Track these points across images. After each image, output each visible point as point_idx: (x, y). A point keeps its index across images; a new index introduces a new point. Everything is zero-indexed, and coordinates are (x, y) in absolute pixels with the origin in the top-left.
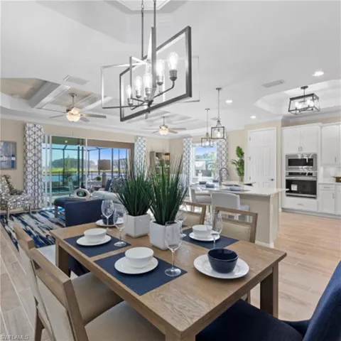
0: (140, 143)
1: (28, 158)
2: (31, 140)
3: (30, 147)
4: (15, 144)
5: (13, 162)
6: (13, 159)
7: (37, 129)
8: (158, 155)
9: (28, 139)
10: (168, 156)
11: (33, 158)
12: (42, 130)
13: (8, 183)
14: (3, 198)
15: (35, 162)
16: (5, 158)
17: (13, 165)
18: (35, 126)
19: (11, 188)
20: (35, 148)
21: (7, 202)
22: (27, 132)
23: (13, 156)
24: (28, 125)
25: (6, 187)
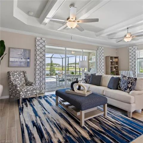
0: (100, 51)
1: (37, 60)
2: (39, 48)
3: (38, 53)
4: (30, 51)
5: (28, 62)
6: (28, 60)
7: (42, 41)
8: (111, 58)
9: (37, 48)
10: (117, 59)
11: (40, 60)
12: (45, 41)
13: (25, 76)
14: (18, 88)
15: (41, 62)
16: (23, 60)
17: (28, 65)
18: (41, 39)
19: (26, 80)
20: (41, 53)
21: (20, 92)
22: (37, 43)
23: (28, 58)
24: (37, 38)
25: (23, 79)
